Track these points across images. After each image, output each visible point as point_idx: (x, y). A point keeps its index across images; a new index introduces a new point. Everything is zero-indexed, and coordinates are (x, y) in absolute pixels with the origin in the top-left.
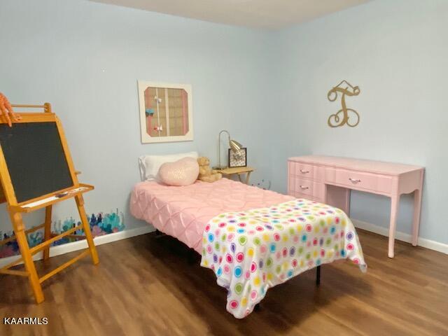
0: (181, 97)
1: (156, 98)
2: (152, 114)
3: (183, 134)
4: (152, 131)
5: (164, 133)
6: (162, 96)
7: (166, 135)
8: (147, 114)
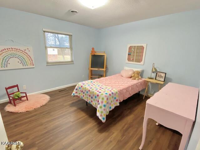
0: (142, 49)
1: (132, 49)
2: (130, 54)
3: (140, 62)
4: (129, 60)
5: (133, 60)
6: (134, 49)
7: (133, 61)
8: (128, 54)
